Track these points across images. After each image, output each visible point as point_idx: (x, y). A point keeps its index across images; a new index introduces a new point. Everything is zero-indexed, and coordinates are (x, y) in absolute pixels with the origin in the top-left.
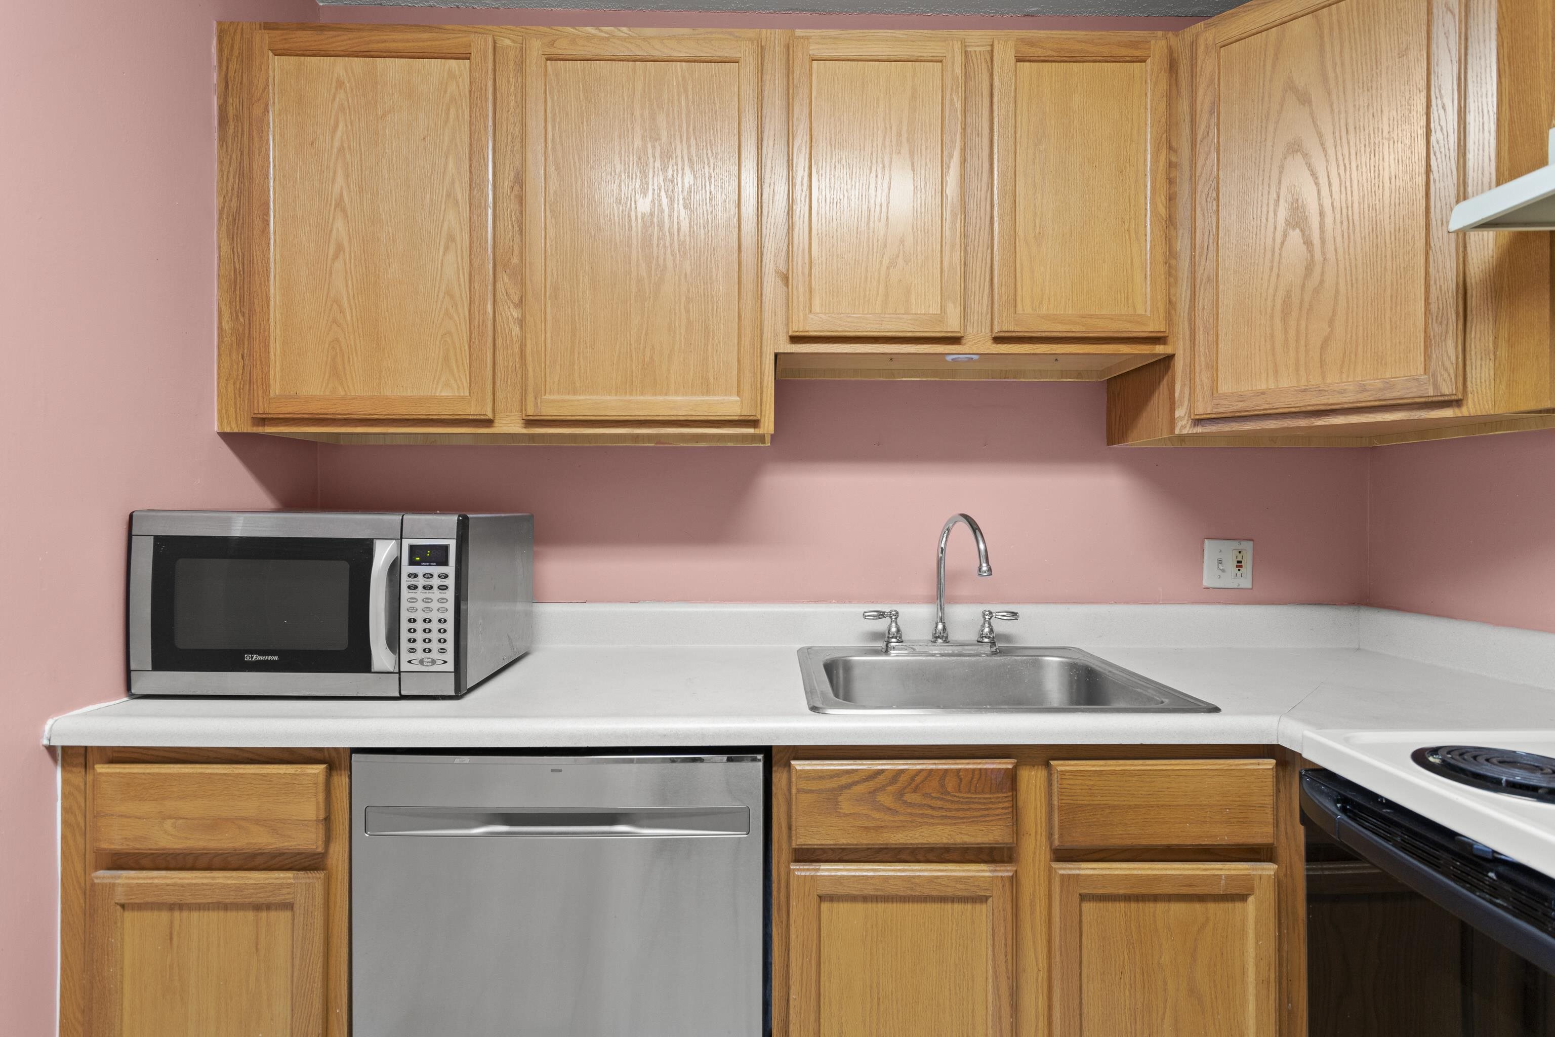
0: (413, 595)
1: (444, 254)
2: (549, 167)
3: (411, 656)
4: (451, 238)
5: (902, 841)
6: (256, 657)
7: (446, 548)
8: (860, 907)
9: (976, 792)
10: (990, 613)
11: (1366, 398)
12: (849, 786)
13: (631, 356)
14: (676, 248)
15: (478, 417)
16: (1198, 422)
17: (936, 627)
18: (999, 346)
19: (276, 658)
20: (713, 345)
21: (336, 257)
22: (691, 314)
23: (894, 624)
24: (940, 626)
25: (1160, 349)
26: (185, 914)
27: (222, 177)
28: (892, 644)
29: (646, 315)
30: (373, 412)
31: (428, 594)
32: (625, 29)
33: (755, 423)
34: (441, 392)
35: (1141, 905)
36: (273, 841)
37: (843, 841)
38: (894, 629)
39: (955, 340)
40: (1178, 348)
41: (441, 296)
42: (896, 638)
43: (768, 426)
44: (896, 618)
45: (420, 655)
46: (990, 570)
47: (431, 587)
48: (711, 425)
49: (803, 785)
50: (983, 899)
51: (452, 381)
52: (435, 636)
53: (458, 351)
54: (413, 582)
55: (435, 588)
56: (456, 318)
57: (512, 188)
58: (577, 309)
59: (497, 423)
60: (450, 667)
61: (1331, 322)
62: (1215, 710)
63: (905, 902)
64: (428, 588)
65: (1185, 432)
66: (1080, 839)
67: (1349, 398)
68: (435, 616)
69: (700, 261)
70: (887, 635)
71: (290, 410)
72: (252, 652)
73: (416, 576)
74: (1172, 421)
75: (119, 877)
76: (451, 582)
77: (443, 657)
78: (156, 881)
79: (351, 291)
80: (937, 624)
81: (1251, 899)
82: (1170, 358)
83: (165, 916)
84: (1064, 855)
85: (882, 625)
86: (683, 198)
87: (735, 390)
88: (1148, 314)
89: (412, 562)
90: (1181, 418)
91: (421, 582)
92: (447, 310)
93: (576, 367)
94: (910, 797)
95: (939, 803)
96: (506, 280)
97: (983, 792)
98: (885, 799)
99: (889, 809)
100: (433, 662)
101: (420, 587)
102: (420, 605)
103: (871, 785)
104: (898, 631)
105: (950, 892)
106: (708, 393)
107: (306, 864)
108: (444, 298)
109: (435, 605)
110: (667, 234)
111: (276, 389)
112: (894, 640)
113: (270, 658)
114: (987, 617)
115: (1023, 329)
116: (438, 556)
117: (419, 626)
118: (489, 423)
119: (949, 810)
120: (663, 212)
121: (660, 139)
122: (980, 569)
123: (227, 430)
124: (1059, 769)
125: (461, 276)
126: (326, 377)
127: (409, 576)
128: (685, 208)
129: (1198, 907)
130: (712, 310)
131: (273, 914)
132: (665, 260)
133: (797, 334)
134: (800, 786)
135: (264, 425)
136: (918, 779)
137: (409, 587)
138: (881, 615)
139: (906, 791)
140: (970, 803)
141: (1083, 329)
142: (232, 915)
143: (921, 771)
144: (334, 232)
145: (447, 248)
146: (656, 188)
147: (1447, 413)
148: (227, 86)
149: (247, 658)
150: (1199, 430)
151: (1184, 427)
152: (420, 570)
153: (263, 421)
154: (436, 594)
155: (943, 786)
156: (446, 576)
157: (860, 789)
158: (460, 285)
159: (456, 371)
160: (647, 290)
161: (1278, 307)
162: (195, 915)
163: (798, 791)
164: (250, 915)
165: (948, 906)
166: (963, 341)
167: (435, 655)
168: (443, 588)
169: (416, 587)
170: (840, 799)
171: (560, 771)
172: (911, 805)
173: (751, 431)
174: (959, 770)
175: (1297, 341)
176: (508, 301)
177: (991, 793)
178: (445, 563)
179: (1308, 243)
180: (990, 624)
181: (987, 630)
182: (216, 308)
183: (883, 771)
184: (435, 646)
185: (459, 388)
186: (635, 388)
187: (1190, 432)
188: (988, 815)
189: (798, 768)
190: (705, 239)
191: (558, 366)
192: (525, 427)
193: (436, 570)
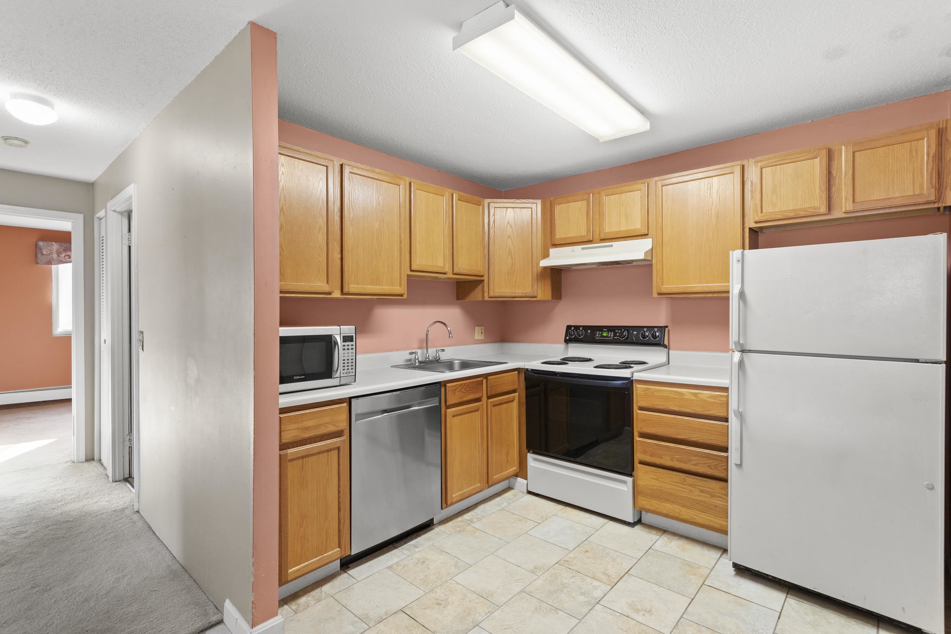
0: (344, 352)
1: (318, 234)
3: (344, 372)
4: (320, 228)
5: (466, 399)
6: (298, 377)
7: (353, 336)
8: (458, 417)
11: (523, 295)
12: (457, 388)
13: (373, 274)
14: (385, 240)
16: (490, 297)
17: (426, 355)
18: (454, 276)
19: (304, 377)
20: (394, 272)
22: (388, 261)
23: (416, 356)
24: (427, 355)
25: (482, 278)
26: (307, 459)
29: (377, 261)
31: (348, 351)
32: (369, 167)
33: (402, 295)
34: (317, 282)
35: (499, 406)
36: (335, 428)
37: (456, 402)
38: (417, 357)
39: (445, 273)
40: (486, 278)
41: (317, 248)
43: (405, 297)
44: (417, 354)
45: (346, 371)
48: (392, 296)
50: (477, 410)
51: (321, 279)
52: (350, 364)
53: (323, 268)
55: (350, 349)
56: (323, 257)
58: (358, 257)
59: (333, 294)
60: (354, 373)
61: (516, 278)
62: (507, 363)
63: (466, 414)
64: (348, 349)
65: (487, 300)
66: (493, 393)
67: (520, 295)
68: (350, 358)
70: (415, 359)
72: (296, 376)
73: (345, 346)
74: (483, 296)
75: (288, 451)
76: (354, 347)
77: (352, 371)
78: (300, 449)
80: (426, 354)
81: (513, 402)
82: (483, 280)
83: (301, 461)
84: (489, 397)
87: (398, 285)
88: (481, 270)
89: (344, 341)
90: (486, 296)
91: (346, 347)
92: (319, 253)
93: (358, 276)
94: (467, 389)
95: (470, 390)
98: (463, 390)
99: (464, 392)
100: (349, 373)
102: (346, 355)
103: (461, 387)
104: (418, 357)
108: (318, 249)
109: (350, 355)
110: (382, 236)
112: (417, 360)
113: (302, 377)
114: (438, 351)
115: (459, 272)
116: (351, 339)
117: (346, 361)
118: (330, 294)
119: (473, 390)
121: (381, 206)
122: (450, 336)
124: (490, 378)
125: (324, 242)
127: (343, 346)
130: (394, 261)
131: (332, 452)
132: (382, 243)
133: (413, 269)
134: (449, 390)
136: (468, 384)
137: (343, 350)
138: (411, 353)
139: (466, 387)
140: (476, 388)
141: (470, 272)
142: (320, 455)
143: (469, 382)
145: (319, 232)
146: (380, 221)
147: (534, 299)
149: (295, 378)
150: (490, 299)
151: (487, 298)
152: (346, 344)
154: (350, 351)
155: (472, 385)
156: (353, 345)
157: (459, 388)
158: (323, 245)
159: (322, 275)
160: (378, 253)
161: (507, 273)
162: (310, 458)
164: (326, 454)
165: (473, 413)
166: (447, 274)
167: (350, 370)
168: (352, 349)
169: (345, 349)
170: (456, 391)
172: (468, 391)
173: (401, 298)
174: (475, 381)
175: (510, 280)
177: (477, 386)
178: (352, 341)
179: (512, 259)
181: (438, 355)
183: (463, 383)
184: (350, 367)
185: (323, 281)
186: (375, 284)
188: (477, 391)
189: (449, 385)
191: (353, 276)
192: (342, 295)
193: (350, 343)
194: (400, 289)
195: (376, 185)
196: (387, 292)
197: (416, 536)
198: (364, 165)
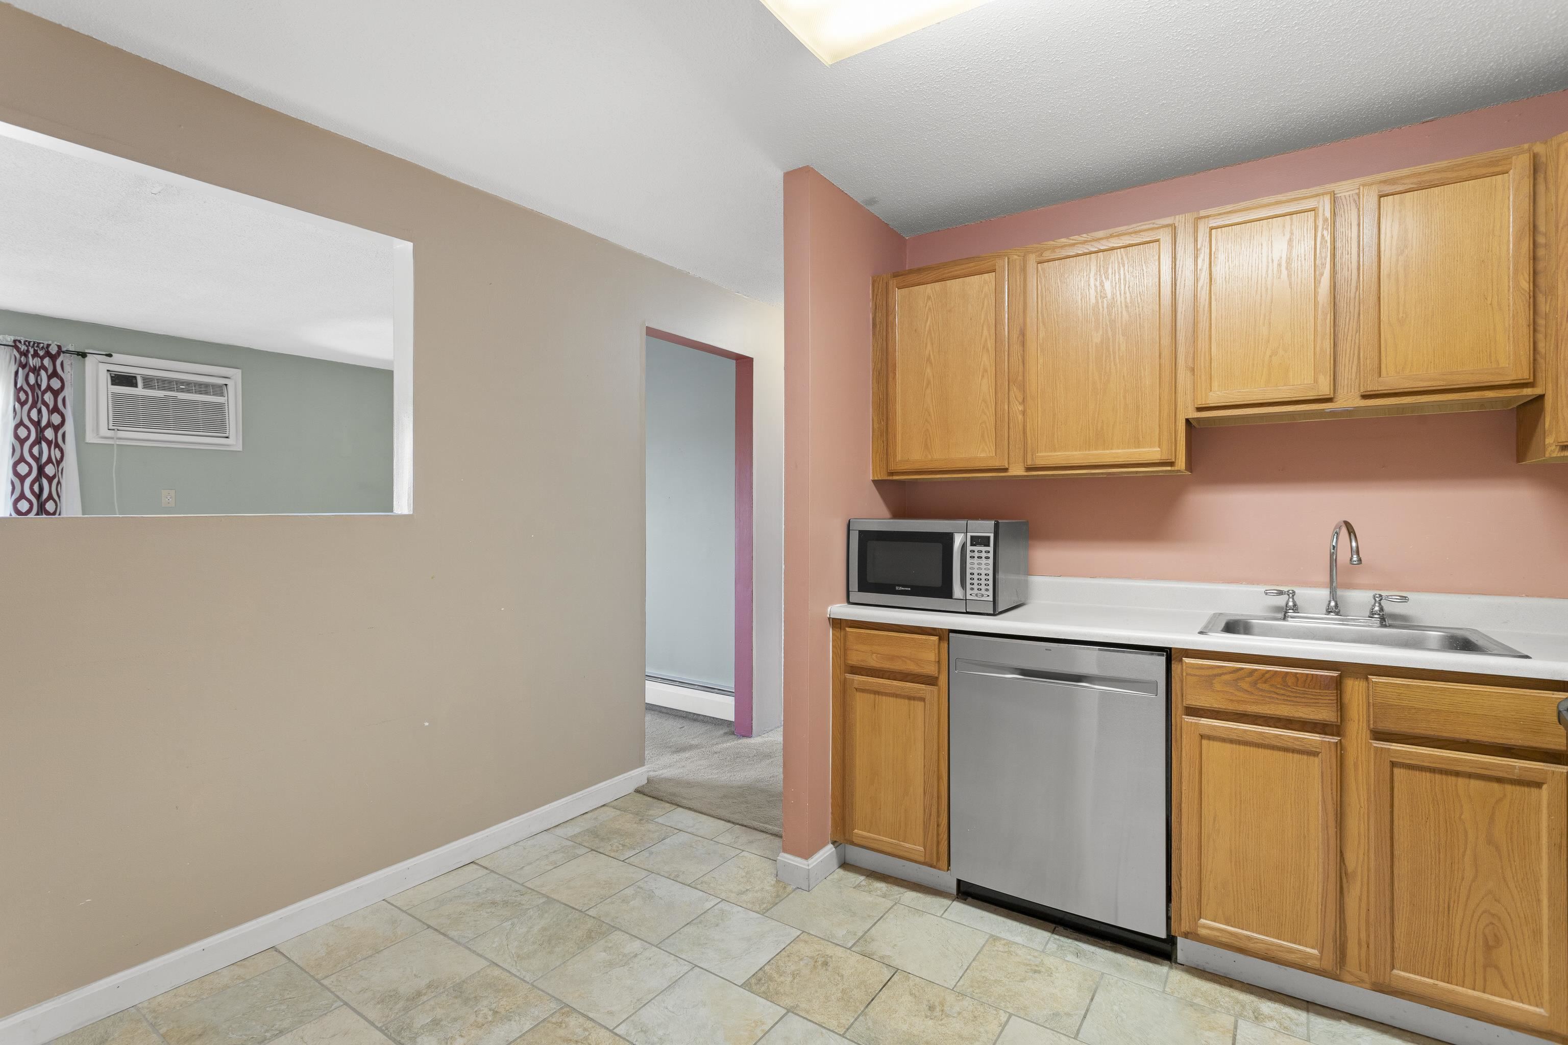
0: (972, 561)
1: (982, 380)
2: (1039, 324)
3: (971, 592)
4: (985, 370)
5: (1256, 711)
6: (901, 588)
7: (989, 538)
8: (1228, 746)
9: (1309, 688)
10: (1381, 596)
12: (1220, 675)
13: (1089, 428)
14: (1118, 361)
15: (1000, 467)
16: (1563, 447)
17: (1329, 604)
18: (1366, 401)
19: (909, 589)
20: (1142, 417)
21: (927, 387)
22: (1127, 399)
23: (1291, 600)
24: (1333, 604)
25: (1532, 392)
27: (874, 353)
28: (1289, 614)
29: (1098, 403)
30: (945, 467)
31: (980, 561)
32: (1084, 235)
33: (1172, 464)
34: (980, 454)
35: (1444, 777)
36: (917, 668)
37: (1216, 706)
38: (1291, 604)
40: (1545, 390)
42: (1293, 609)
43: (1181, 465)
44: (1293, 596)
45: (976, 591)
46: (1360, 560)
47: (981, 558)
48: (1140, 466)
49: (1190, 671)
50: (1315, 754)
51: (986, 448)
52: (983, 582)
53: (989, 432)
54: (973, 554)
55: (983, 558)
56: (988, 414)
57: (1018, 338)
58: (1056, 403)
59: (1010, 470)
60: (991, 599)
62: (1527, 657)
63: (1258, 747)
64: (980, 557)
65: (1554, 455)
66: (1389, 725)
68: (983, 572)
69: (1133, 367)
70: (1285, 608)
71: (906, 467)
72: (899, 586)
73: (974, 551)
75: (855, 677)
76: (991, 555)
77: (987, 593)
78: (869, 681)
79: (934, 405)
80: (1330, 602)
81: (1545, 787)
82: (1541, 397)
84: (1379, 735)
85: (1281, 601)
86: (1122, 330)
87: (1157, 443)
88: (1510, 367)
89: (972, 545)
90: (1550, 445)
91: (976, 554)
92: (983, 409)
93: (1056, 436)
94: (1262, 686)
95: (1282, 692)
96: (1015, 389)
97: (1314, 688)
98: (1244, 685)
99: (1247, 691)
100: (983, 596)
101: (976, 557)
102: (976, 566)
103: (1235, 676)
104: (1295, 604)
105: (1290, 745)
106: (1139, 447)
107: (929, 682)
108: (981, 403)
109: (983, 566)
110: (1112, 353)
111: (899, 458)
112: (1291, 612)
113: (907, 589)
114: (1377, 599)
115: (1387, 388)
116: (984, 541)
117: (976, 577)
118: (1006, 470)
119: (1290, 696)
120: (1109, 339)
121: (1107, 297)
123: (876, 479)
124: (1374, 680)
125: (991, 390)
126: (922, 450)
127: (971, 551)
128: (1123, 336)
129: (1496, 786)
130: (1142, 396)
131: (916, 702)
132: (1110, 368)
133: (1201, 406)
134: (1188, 672)
135: (893, 476)
136: (1267, 676)
137: (970, 557)
138: (1280, 593)
139: (1259, 681)
140: (1304, 694)
141: (1444, 383)
142: (899, 701)
143: (1269, 671)
144: (926, 374)
145: (983, 376)
146: (1104, 326)
148: (876, 308)
149: (897, 588)
150: (1565, 453)
151: (1553, 451)
152: (976, 548)
153: (892, 474)
154: (984, 561)
155: (1284, 681)
156: (989, 552)
157: (1227, 677)
158: (990, 395)
159: (988, 442)
160: (1099, 388)
162: (884, 698)
163: (1187, 674)
164: (906, 701)
165: (1290, 755)
166: (1335, 400)
167: (983, 592)
168: (987, 558)
169: (974, 557)
170: (1214, 681)
171: (1050, 650)
172: (1262, 690)
173: (1169, 468)
174: (1297, 673)
176: (1016, 401)
177: (1320, 689)
178: (988, 545)
180: (1380, 604)
181: (1377, 608)
182: (871, 418)
183: (1242, 669)
184: (983, 587)
185: (989, 452)
186: (1091, 446)
187: (1559, 455)
188: (1318, 703)
189: (1187, 661)
190: (1136, 353)
191: (1045, 437)
192: (1026, 472)
193: (984, 549)
194: (1158, 451)
195: (1095, 263)
196: (1120, 460)
197: (1110, 947)
198: (1071, 238)
